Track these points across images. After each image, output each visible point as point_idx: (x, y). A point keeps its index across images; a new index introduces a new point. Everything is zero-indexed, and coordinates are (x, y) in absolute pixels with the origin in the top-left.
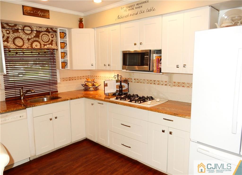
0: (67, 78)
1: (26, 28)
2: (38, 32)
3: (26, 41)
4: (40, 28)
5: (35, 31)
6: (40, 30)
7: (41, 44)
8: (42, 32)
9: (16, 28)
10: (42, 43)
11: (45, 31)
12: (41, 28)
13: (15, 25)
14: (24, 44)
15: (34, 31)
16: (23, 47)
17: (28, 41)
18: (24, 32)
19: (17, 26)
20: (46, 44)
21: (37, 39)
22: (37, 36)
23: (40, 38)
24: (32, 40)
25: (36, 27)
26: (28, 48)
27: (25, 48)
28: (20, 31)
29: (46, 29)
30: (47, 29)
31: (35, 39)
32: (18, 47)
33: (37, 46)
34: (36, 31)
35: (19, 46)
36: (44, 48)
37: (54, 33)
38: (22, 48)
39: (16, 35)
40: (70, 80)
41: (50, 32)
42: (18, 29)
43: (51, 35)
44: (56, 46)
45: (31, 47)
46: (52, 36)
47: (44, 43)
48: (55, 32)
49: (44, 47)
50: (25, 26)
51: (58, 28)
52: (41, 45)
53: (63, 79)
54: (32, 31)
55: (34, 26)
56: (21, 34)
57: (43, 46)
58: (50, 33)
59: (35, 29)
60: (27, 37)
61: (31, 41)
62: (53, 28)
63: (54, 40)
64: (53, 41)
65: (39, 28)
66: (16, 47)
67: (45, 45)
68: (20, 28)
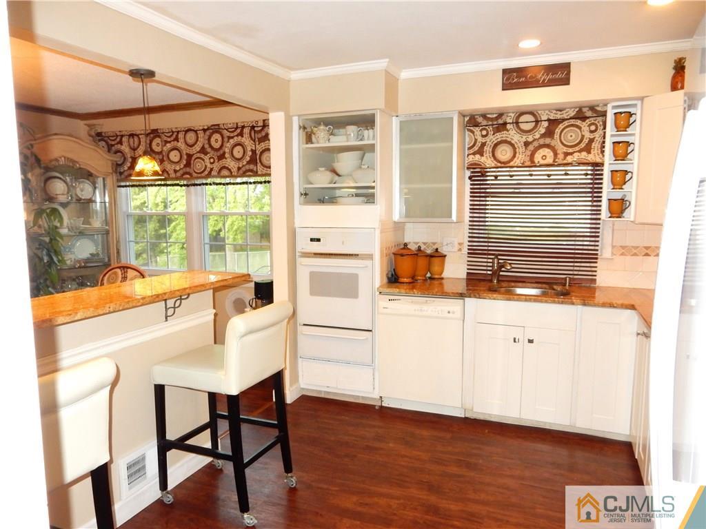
0: (637, 247)
1: (522, 119)
2: (553, 123)
3: (520, 149)
4: (560, 113)
5: (545, 121)
6: (559, 116)
7: (558, 152)
8: (564, 120)
9: (500, 121)
10: (561, 149)
11: (571, 118)
12: (561, 111)
13: (500, 115)
14: (514, 156)
15: (541, 121)
16: (512, 164)
17: (526, 148)
18: (518, 127)
19: (503, 117)
20: (571, 150)
21: (548, 141)
22: (549, 133)
23: (557, 136)
24: (536, 144)
25: (547, 112)
26: (523, 164)
27: (516, 165)
28: (509, 126)
29: (575, 113)
30: (580, 111)
31: (542, 141)
32: (499, 165)
33: (545, 159)
34: (549, 120)
35: (502, 161)
36: (565, 162)
37: (600, 119)
38: (508, 165)
39: (500, 136)
40: (647, 255)
41: (588, 118)
42: (505, 124)
43: (589, 126)
44: (601, 156)
45: (530, 163)
46: (593, 128)
47: (565, 149)
48: (604, 114)
49: (565, 159)
50: (522, 114)
51: (608, 103)
52: (556, 154)
53: (647, 249)
54: (537, 122)
55: (544, 110)
56: (512, 135)
57: (561, 156)
58: (587, 121)
59: (544, 117)
60: (524, 139)
61: (531, 147)
62: (598, 106)
63: (596, 139)
64: (593, 141)
65: (555, 112)
66: (496, 163)
67: (566, 154)
68: (509, 120)
